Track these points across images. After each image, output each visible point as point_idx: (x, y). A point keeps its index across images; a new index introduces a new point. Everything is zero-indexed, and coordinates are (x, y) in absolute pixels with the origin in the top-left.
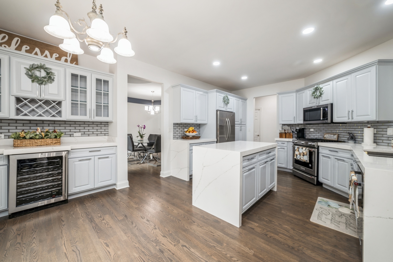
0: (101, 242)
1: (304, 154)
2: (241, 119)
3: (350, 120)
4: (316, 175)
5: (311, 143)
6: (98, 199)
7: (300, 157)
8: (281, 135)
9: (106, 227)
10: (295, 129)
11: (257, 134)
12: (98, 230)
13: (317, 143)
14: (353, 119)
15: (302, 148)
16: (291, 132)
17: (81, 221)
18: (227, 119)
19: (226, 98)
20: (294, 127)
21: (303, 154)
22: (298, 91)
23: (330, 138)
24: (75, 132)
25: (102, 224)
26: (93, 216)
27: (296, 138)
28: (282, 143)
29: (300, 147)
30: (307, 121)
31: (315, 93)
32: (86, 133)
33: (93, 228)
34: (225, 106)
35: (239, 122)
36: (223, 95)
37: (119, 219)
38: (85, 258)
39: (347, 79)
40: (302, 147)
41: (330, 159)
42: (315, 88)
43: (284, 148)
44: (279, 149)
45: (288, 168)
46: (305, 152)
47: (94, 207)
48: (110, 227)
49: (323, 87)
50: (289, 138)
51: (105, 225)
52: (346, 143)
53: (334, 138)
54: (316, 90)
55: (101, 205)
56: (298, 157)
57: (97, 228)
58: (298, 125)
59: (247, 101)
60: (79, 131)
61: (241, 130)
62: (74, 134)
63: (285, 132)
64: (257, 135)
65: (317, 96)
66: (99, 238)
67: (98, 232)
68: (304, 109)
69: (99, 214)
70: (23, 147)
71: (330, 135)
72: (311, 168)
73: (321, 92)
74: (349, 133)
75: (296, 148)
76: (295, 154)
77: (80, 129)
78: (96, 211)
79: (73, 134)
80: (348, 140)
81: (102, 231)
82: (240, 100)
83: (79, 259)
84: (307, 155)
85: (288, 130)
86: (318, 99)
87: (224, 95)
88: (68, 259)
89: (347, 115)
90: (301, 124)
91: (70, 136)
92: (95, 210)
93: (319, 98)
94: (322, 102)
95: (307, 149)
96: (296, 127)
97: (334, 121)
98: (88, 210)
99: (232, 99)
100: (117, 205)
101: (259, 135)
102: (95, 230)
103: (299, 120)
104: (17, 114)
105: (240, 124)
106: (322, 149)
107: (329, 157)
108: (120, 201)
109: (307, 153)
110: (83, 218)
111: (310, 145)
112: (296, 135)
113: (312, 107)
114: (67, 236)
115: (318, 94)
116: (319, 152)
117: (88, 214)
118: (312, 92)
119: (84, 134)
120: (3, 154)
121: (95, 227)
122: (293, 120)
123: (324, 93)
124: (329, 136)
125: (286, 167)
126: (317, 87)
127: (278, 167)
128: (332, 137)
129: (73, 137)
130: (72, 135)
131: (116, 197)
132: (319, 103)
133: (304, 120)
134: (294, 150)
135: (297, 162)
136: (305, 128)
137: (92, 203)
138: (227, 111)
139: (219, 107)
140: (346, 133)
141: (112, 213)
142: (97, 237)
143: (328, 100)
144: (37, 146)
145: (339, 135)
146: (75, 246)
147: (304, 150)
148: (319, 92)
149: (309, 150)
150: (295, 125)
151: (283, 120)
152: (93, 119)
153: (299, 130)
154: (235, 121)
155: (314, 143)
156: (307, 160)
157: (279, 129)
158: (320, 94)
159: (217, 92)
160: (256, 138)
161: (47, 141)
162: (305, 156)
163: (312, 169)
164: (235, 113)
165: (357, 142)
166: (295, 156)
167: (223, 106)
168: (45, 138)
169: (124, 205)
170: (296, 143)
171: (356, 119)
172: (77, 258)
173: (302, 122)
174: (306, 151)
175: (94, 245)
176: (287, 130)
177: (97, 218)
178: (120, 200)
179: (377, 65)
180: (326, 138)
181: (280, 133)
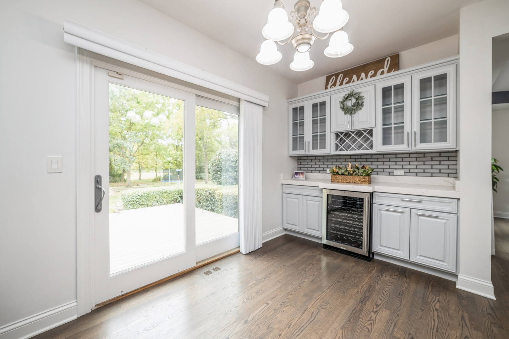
0: (337, 335)
6: (408, 280)
9: (366, 325)
12: (353, 319)
17: (354, 291)
24: (396, 169)
25: (366, 316)
26: (371, 297)
32: (411, 171)
33: (353, 311)
37: (394, 334)
38: (308, 331)
47: (387, 286)
48: (369, 331)
51: (368, 321)
55: (399, 292)
57: (356, 315)
60: (402, 168)
62: (395, 171)
66: (342, 329)
67: (352, 320)
69: (381, 300)
70: (337, 183)
77: (403, 165)
78: (383, 294)
79: (393, 172)
81: (355, 324)
83: (305, 326)
88: (301, 316)
91: (390, 175)
92: (383, 291)
98: (376, 285)
100: (423, 311)
102: (351, 314)
104: (336, 150)
108: (437, 310)
110: (361, 290)
114: (328, 295)
117: (370, 290)
119: (409, 172)
120: (319, 187)
121: (357, 311)
129: (393, 175)
130: (391, 174)
131: (437, 298)
137: (393, 280)
141: (398, 315)
142: (342, 324)
144: (347, 183)
146: (319, 311)
152: (414, 148)
161: (356, 178)
168: (353, 174)
169: (434, 320)
172: (305, 323)
175: (329, 328)
177: (372, 303)
178: (437, 306)
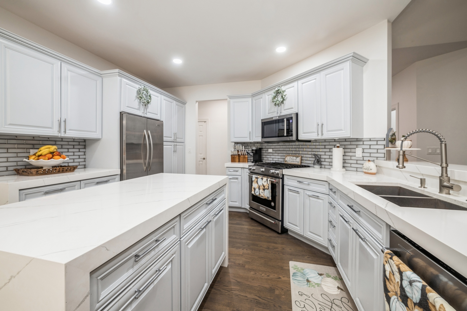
1: (265, 188)
2: (175, 134)
3: (320, 137)
4: (280, 219)
5: (274, 171)
7: (259, 192)
8: (233, 159)
10: (251, 149)
11: (203, 156)
13: (281, 170)
14: (323, 135)
15: (262, 179)
16: (246, 154)
18: (145, 131)
19: (145, 92)
20: (249, 146)
21: (263, 188)
22: (253, 96)
23: (292, 161)
27: (252, 162)
28: (234, 171)
29: (259, 177)
30: (265, 138)
31: (276, 99)
34: (142, 108)
35: (173, 138)
36: (138, 86)
39: (315, 79)
40: (261, 177)
41: (299, 194)
42: (276, 91)
43: (237, 179)
44: (231, 180)
45: (243, 207)
46: (266, 185)
49: (286, 90)
50: (243, 162)
52: (310, 168)
53: (297, 161)
54: (277, 95)
56: (257, 192)
58: (254, 144)
59: (186, 105)
61: (175, 151)
63: (239, 153)
64: (203, 158)
65: (279, 103)
68: (262, 120)
71: (291, 157)
72: (274, 208)
73: (284, 96)
74: (315, 155)
75: (254, 179)
76: (253, 187)
80: (314, 164)
82: (174, 101)
84: (268, 189)
85: (243, 151)
86: (279, 106)
87: (140, 87)
89: (316, 130)
90: (258, 143)
93: (281, 105)
94: (285, 111)
95: (269, 179)
96: (252, 147)
97: (299, 138)
99: (158, 97)
101: (205, 158)
103: (256, 137)
105: (173, 142)
106: (287, 178)
107: (298, 192)
109: (268, 187)
111: (273, 173)
112: (252, 158)
113: (272, 118)
115: (280, 99)
116: (284, 184)
118: (273, 96)
122: (248, 136)
123: (287, 98)
124: (291, 159)
125: (241, 206)
126: (279, 90)
127: (230, 207)
128: (294, 160)
132: (281, 113)
133: (263, 137)
134: (251, 182)
135: (255, 198)
136: (262, 148)
138: (146, 116)
139: (128, 107)
140: (312, 154)
143: (292, 108)
145: (302, 157)
147: (265, 182)
148: (281, 97)
149: (271, 181)
150: (251, 143)
151: (235, 137)
153: (256, 150)
154: (164, 136)
155: (278, 170)
156: (269, 196)
157: (230, 150)
158: (282, 99)
159: (120, 75)
160: (201, 162)
162: (266, 190)
163: (275, 210)
164: (164, 122)
165: (323, 166)
166: (253, 190)
167: (137, 107)
170: (254, 170)
171: (327, 135)
173: (259, 139)
174: (267, 183)
176: (241, 151)
179: (350, 60)
180: (287, 162)
181: (232, 155)
